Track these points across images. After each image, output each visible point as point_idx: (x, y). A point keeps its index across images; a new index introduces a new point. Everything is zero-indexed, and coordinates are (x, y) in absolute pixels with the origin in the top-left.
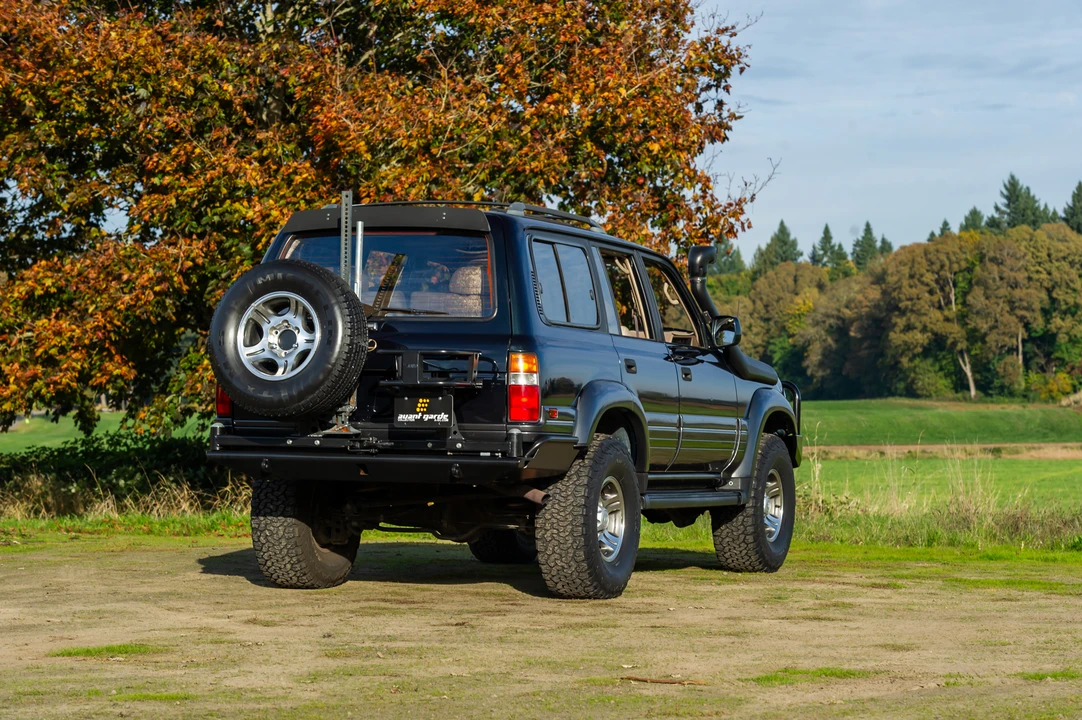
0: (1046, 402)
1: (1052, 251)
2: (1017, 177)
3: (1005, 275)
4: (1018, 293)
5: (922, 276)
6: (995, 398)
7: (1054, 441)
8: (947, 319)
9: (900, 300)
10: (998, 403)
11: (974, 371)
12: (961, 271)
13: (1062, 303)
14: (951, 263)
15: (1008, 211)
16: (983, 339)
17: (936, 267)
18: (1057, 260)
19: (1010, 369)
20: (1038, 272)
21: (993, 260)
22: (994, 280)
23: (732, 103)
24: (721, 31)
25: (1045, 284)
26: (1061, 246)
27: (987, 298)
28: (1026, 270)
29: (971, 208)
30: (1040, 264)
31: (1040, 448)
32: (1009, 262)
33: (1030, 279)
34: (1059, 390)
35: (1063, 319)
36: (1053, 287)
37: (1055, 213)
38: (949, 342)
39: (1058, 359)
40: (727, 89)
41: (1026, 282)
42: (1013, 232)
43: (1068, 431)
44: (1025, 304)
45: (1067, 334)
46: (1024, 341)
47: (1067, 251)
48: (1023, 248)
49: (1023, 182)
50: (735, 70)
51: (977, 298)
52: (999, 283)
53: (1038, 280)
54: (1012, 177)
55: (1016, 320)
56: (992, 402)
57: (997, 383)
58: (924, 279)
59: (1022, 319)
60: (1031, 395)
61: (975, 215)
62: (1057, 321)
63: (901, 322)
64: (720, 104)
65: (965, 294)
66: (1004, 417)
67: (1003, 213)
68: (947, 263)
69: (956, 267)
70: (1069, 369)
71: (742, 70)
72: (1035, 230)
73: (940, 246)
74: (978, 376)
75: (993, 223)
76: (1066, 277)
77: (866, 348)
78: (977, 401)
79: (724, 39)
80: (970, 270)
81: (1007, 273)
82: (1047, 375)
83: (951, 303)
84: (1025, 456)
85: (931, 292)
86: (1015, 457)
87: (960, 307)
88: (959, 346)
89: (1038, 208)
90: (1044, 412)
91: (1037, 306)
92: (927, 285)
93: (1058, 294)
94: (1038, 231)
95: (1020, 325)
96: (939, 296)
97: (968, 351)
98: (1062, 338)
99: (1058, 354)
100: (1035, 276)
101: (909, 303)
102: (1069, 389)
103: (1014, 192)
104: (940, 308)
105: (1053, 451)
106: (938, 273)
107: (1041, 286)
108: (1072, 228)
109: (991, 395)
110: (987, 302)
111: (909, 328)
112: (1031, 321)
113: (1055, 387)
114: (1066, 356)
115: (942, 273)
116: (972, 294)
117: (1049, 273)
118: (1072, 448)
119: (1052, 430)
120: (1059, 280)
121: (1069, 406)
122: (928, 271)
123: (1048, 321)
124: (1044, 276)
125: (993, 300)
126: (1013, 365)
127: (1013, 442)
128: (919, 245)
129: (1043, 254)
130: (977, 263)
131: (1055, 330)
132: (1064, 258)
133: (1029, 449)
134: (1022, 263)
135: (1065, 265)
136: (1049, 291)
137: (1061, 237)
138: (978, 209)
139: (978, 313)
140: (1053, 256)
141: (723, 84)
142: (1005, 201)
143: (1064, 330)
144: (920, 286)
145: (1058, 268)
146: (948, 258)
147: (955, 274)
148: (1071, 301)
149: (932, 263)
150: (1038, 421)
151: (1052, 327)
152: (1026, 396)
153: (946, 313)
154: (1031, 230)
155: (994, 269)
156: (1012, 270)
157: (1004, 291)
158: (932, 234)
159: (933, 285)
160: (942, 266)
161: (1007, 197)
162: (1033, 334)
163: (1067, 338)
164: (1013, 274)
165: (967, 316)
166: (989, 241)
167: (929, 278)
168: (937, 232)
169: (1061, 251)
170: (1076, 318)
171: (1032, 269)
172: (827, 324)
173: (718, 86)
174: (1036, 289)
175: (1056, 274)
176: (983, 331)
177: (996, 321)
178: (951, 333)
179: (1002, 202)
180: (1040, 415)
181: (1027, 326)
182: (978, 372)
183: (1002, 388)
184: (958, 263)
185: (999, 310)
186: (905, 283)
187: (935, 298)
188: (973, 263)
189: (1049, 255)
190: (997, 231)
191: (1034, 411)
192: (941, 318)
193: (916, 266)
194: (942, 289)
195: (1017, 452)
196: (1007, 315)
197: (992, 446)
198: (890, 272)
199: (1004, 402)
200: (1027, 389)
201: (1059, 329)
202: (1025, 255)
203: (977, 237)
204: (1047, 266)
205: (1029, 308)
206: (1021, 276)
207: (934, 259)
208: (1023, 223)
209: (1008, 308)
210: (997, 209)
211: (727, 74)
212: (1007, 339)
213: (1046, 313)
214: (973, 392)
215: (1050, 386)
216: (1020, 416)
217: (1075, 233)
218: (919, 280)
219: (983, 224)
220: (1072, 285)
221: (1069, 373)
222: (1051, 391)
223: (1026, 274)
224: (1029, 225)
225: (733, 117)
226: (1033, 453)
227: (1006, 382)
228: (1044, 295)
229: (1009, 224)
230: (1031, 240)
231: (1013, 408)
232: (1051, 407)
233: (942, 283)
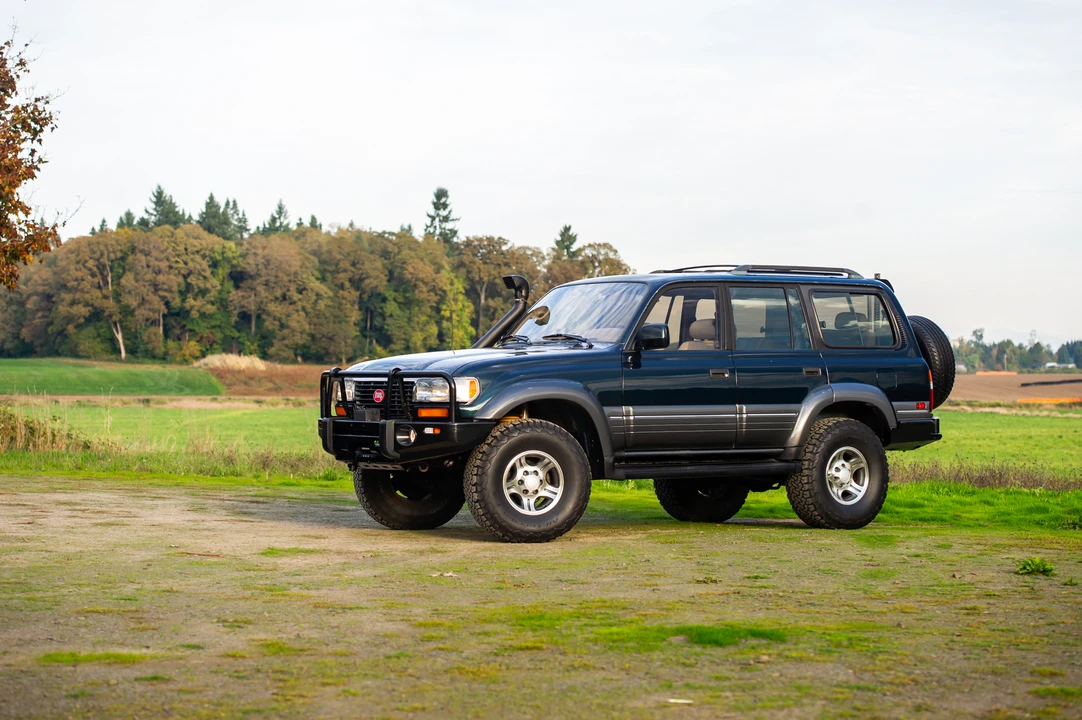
0: (180, 363)
1: (188, 247)
2: (162, 187)
3: (151, 264)
4: (161, 278)
5: (86, 261)
6: (140, 360)
7: (187, 394)
8: (105, 297)
9: (69, 281)
10: (142, 363)
11: (124, 338)
12: (116, 259)
13: (195, 287)
14: (109, 253)
15: (155, 213)
16: (132, 313)
17: (97, 255)
18: (193, 253)
19: (153, 337)
20: (177, 262)
21: (141, 251)
22: (143, 267)
23: (41, 151)
24: (37, 100)
25: (183, 272)
26: (196, 242)
27: (137, 281)
28: (168, 260)
29: (126, 210)
30: (178, 256)
31: (179, 400)
32: (155, 253)
33: (171, 267)
34: (190, 355)
35: (195, 299)
36: (189, 275)
37: (190, 217)
38: (106, 314)
39: (191, 330)
40: (40, 141)
41: (167, 269)
42: (158, 229)
43: (200, 387)
44: (165, 287)
45: (199, 311)
46: (164, 316)
47: (200, 247)
48: (166, 244)
49: (167, 193)
50: (47, 129)
51: (128, 280)
52: (146, 270)
53: (177, 268)
54: (159, 187)
55: (159, 299)
56: (138, 363)
57: (142, 347)
58: (87, 265)
59: (163, 298)
60: (169, 358)
61: (129, 215)
62: (190, 302)
63: (67, 297)
64: (33, 152)
65: (120, 277)
66: (149, 375)
67: (152, 214)
68: (106, 253)
69: (112, 256)
70: (198, 338)
71: (53, 129)
72: (175, 229)
73: (100, 239)
74: (127, 342)
75: (144, 223)
76: (198, 267)
77: (39, 318)
78: (127, 361)
79: (41, 106)
80: (123, 259)
81: (153, 262)
82: (182, 343)
83: (108, 283)
84: (169, 406)
85: (93, 275)
86: (160, 406)
87: (115, 287)
88: (114, 318)
89: (178, 212)
90: (180, 372)
91: (175, 288)
92: (90, 270)
93: (192, 280)
94: (178, 230)
95: (162, 303)
96: (98, 279)
97: (121, 322)
98: (194, 314)
99: (189, 327)
100: (175, 265)
101: (75, 283)
102: (198, 354)
103: (160, 199)
104: (99, 287)
105: (189, 403)
106: (98, 260)
107: (179, 272)
108: (205, 229)
109: (138, 357)
110: (136, 284)
111: (73, 303)
112: (171, 300)
113: (187, 353)
114: (196, 328)
115: (102, 260)
116: (125, 277)
117: (186, 263)
118: (204, 400)
119: (187, 386)
120: (192, 269)
121: (200, 367)
122: (91, 258)
123: (184, 301)
124: (182, 265)
125: (141, 283)
126: (155, 334)
127: (156, 394)
128: (84, 237)
129: (181, 248)
130: (129, 253)
131: (188, 308)
132: (198, 252)
133: (172, 400)
134: (165, 254)
135: (198, 258)
136: (185, 277)
137: (195, 235)
138: (131, 212)
139: (130, 292)
140: (189, 250)
141: (38, 138)
142: (154, 206)
143: (196, 308)
144: (83, 269)
145: (192, 260)
146: (107, 249)
147: (112, 261)
148: (202, 285)
149: (94, 253)
150: (176, 379)
151: (187, 305)
152: (164, 358)
153: (104, 291)
154: (172, 229)
155: (143, 258)
156: (156, 259)
157: (149, 276)
158: (93, 229)
159: (95, 269)
160: (102, 255)
161: (156, 203)
162: (173, 311)
163: (198, 315)
164: (157, 263)
165: (120, 295)
166: (140, 235)
167: (91, 264)
168: (97, 229)
169: (195, 246)
170: (206, 298)
171: (173, 260)
172: (8, 298)
173: (33, 140)
174: (175, 275)
175: (191, 264)
176: (132, 307)
177: (143, 299)
178: (107, 308)
179: (151, 207)
180: (178, 374)
181: (167, 304)
182: (128, 339)
183: (146, 351)
184: (114, 252)
185: (146, 290)
186: (72, 267)
187: (96, 280)
188: (126, 254)
189: (186, 249)
190: (146, 229)
191: (172, 370)
192: (100, 296)
193: (81, 254)
194: (102, 274)
195: (163, 403)
196: (151, 295)
197: (142, 397)
198: (60, 258)
199: (148, 363)
200: (166, 354)
201: (192, 307)
202: (167, 248)
203: (130, 232)
204: (184, 257)
205: (169, 290)
206: (164, 265)
207: (96, 249)
208: (167, 223)
209: (153, 290)
210: (147, 212)
211: (41, 131)
212: (151, 314)
213: (183, 294)
214: (123, 354)
215: (183, 352)
216: (162, 375)
217: (206, 232)
218: (83, 265)
219: (135, 222)
220: (203, 273)
221: (198, 341)
222: (184, 355)
223: (167, 264)
224: (171, 224)
225: (40, 160)
226: (175, 403)
227: (150, 347)
228: (181, 279)
229: (155, 223)
230: (172, 237)
231: (155, 368)
232: (184, 368)
233: (101, 268)
